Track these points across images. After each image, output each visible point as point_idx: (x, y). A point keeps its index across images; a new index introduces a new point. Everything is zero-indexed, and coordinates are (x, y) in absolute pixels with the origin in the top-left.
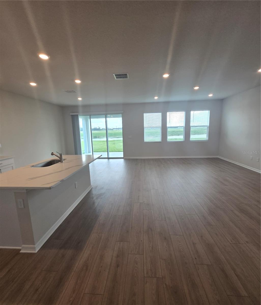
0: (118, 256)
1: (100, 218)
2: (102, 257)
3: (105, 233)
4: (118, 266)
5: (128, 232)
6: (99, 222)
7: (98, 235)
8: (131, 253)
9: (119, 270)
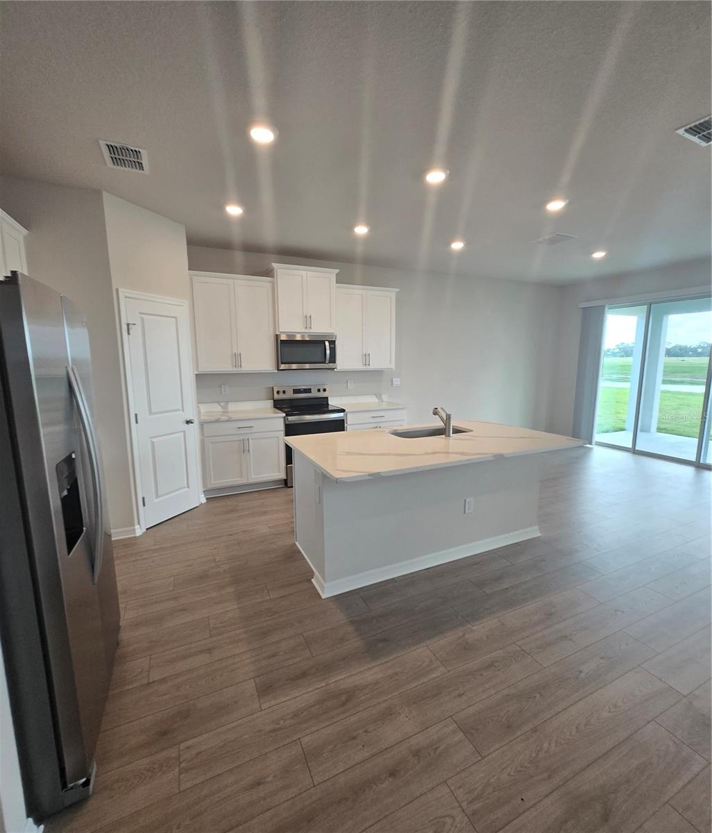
0: (417, 753)
1: (476, 627)
2: (388, 714)
3: (449, 671)
4: (393, 773)
5: (509, 727)
6: (464, 635)
7: (431, 661)
8: (453, 788)
9: (384, 785)
